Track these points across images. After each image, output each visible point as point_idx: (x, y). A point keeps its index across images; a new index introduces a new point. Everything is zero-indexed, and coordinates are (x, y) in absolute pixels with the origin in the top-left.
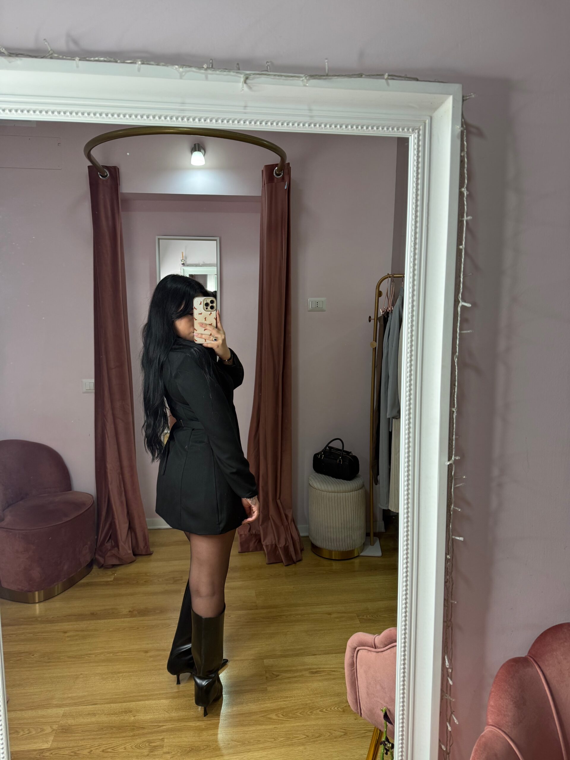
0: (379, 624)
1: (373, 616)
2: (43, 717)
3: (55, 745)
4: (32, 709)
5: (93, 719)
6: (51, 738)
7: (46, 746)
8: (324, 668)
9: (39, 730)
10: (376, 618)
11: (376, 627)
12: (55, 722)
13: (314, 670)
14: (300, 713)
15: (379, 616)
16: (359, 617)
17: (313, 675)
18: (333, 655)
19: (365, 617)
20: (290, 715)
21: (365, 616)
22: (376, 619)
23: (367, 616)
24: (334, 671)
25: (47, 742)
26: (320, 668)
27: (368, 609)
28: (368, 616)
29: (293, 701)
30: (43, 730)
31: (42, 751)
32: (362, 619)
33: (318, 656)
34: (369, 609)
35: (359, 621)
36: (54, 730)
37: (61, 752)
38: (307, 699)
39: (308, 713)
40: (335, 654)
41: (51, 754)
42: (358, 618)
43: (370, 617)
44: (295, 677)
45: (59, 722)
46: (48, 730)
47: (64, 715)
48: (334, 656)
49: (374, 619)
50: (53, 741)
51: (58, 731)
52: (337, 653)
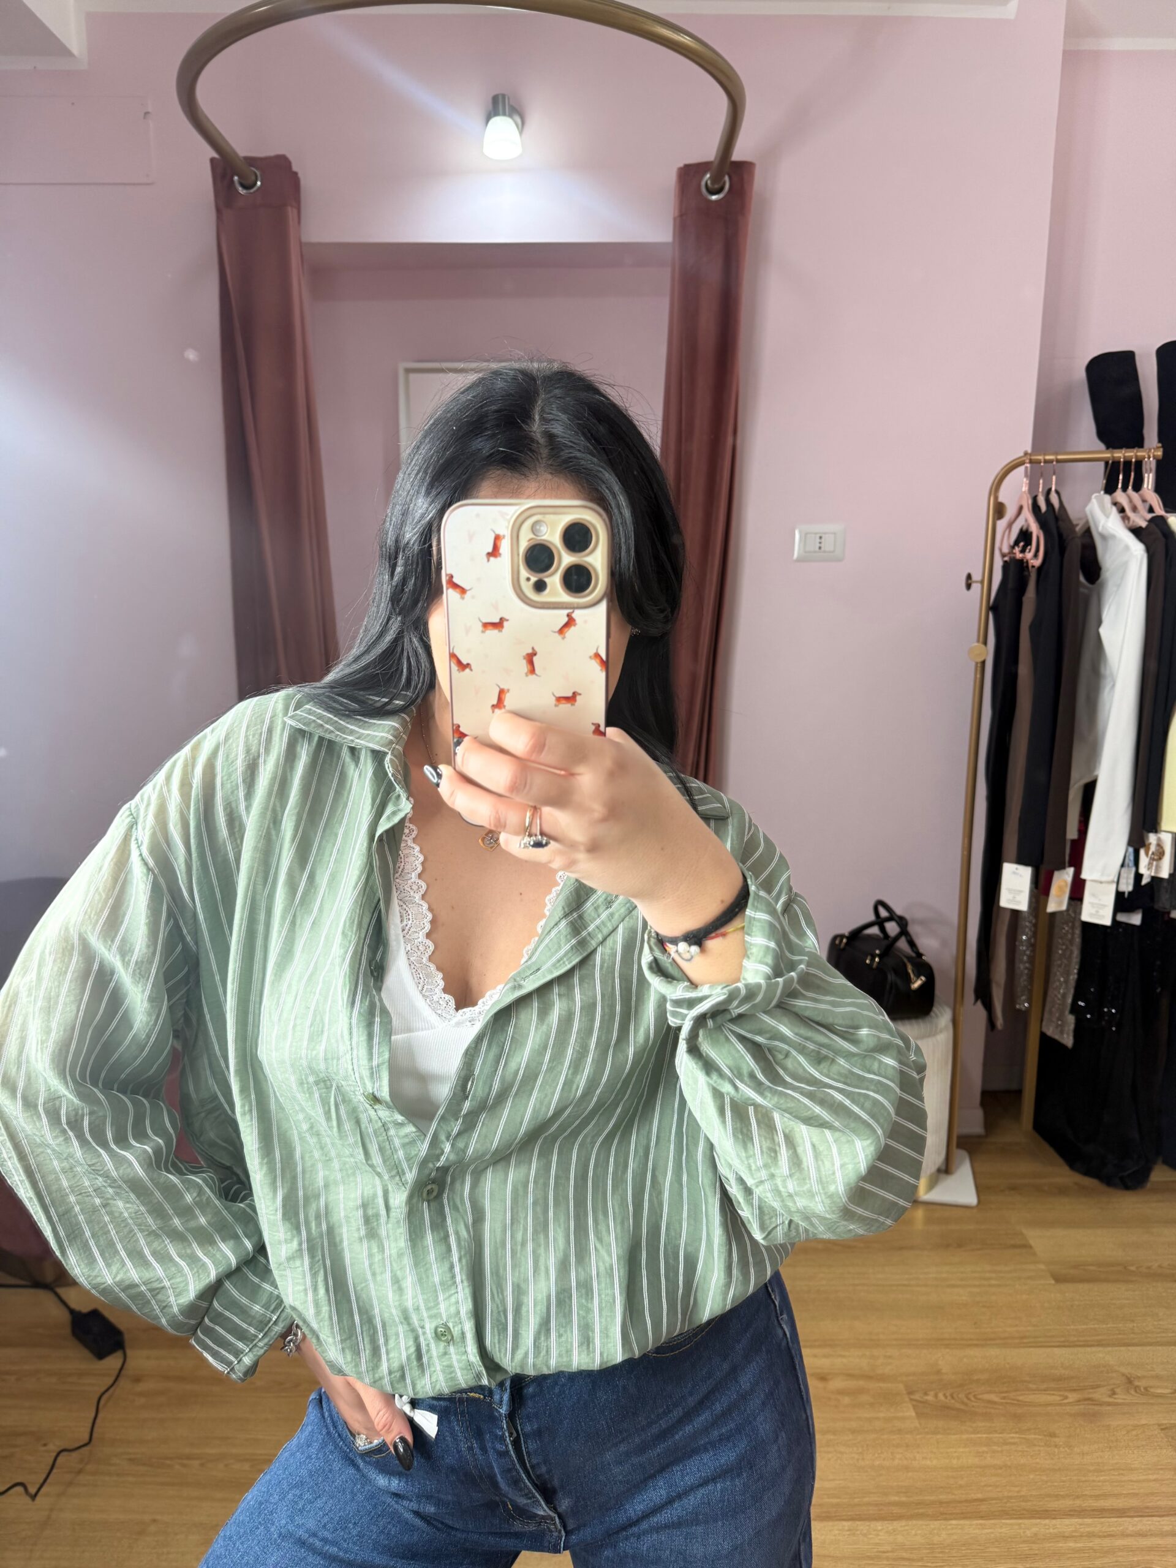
0: (974, 1425)
1: (955, 1396)
10: (963, 1403)
11: (965, 1436)
15: (973, 1399)
16: (912, 1397)
18: (845, 1523)
19: (930, 1398)
21: (932, 1393)
22: (962, 1407)
23: (936, 1396)
27: (939, 1372)
28: (941, 1396)
32: (921, 1402)
34: (943, 1371)
35: (914, 1409)
40: (849, 1523)
42: (911, 1400)
43: (946, 1397)
48: (846, 1528)
49: (958, 1405)
52: (852, 1519)
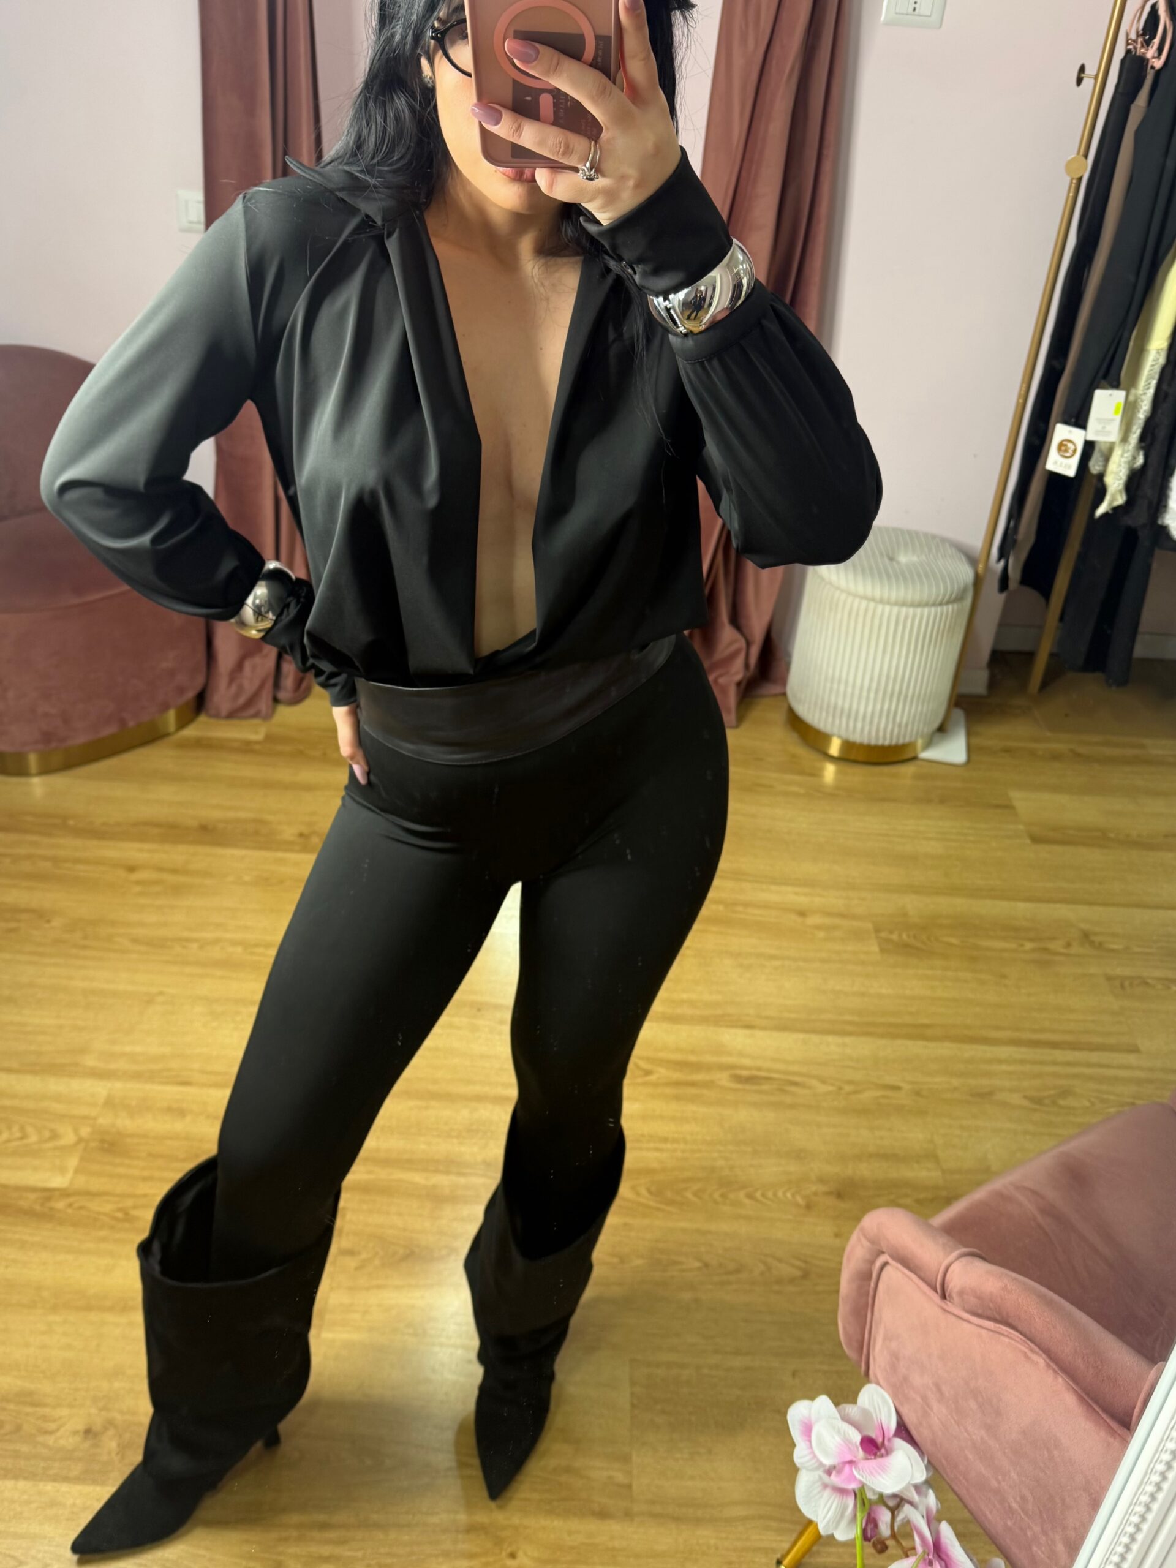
1: (917, 936)
2: (58, 1098)
3: (81, 1182)
4: (33, 1072)
5: (178, 1126)
6: (73, 1162)
7: (58, 1181)
8: (769, 1070)
9: (47, 1134)
10: (924, 944)
12: (85, 1118)
13: (745, 1073)
14: (695, 1194)
15: (933, 940)
16: (878, 935)
17: (739, 1086)
19: (894, 937)
20: (669, 1194)
21: (897, 933)
22: (923, 946)
23: (900, 935)
24: (796, 1084)
25: (62, 1170)
26: (759, 1069)
27: (905, 915)
28: (904, 936)
29: (679, 1154)
30: (55, 1136)
31: (48, 1194)
32: (886, 940)
33: (759, 1033)
34: (910, 914)
35: (879, 945)
36: (80, 1140)
37: (95, 1205)
38: (716, 1155)
39: (716, 1196)
41: (70, 1205)
43: (909, 937)
44: (693, 1084)
45: (95, 1119)
46: (69, 1137)
47: (110, 1103)
49: (918, 945)
50: (77, 1171)
51: (93, 1144)
